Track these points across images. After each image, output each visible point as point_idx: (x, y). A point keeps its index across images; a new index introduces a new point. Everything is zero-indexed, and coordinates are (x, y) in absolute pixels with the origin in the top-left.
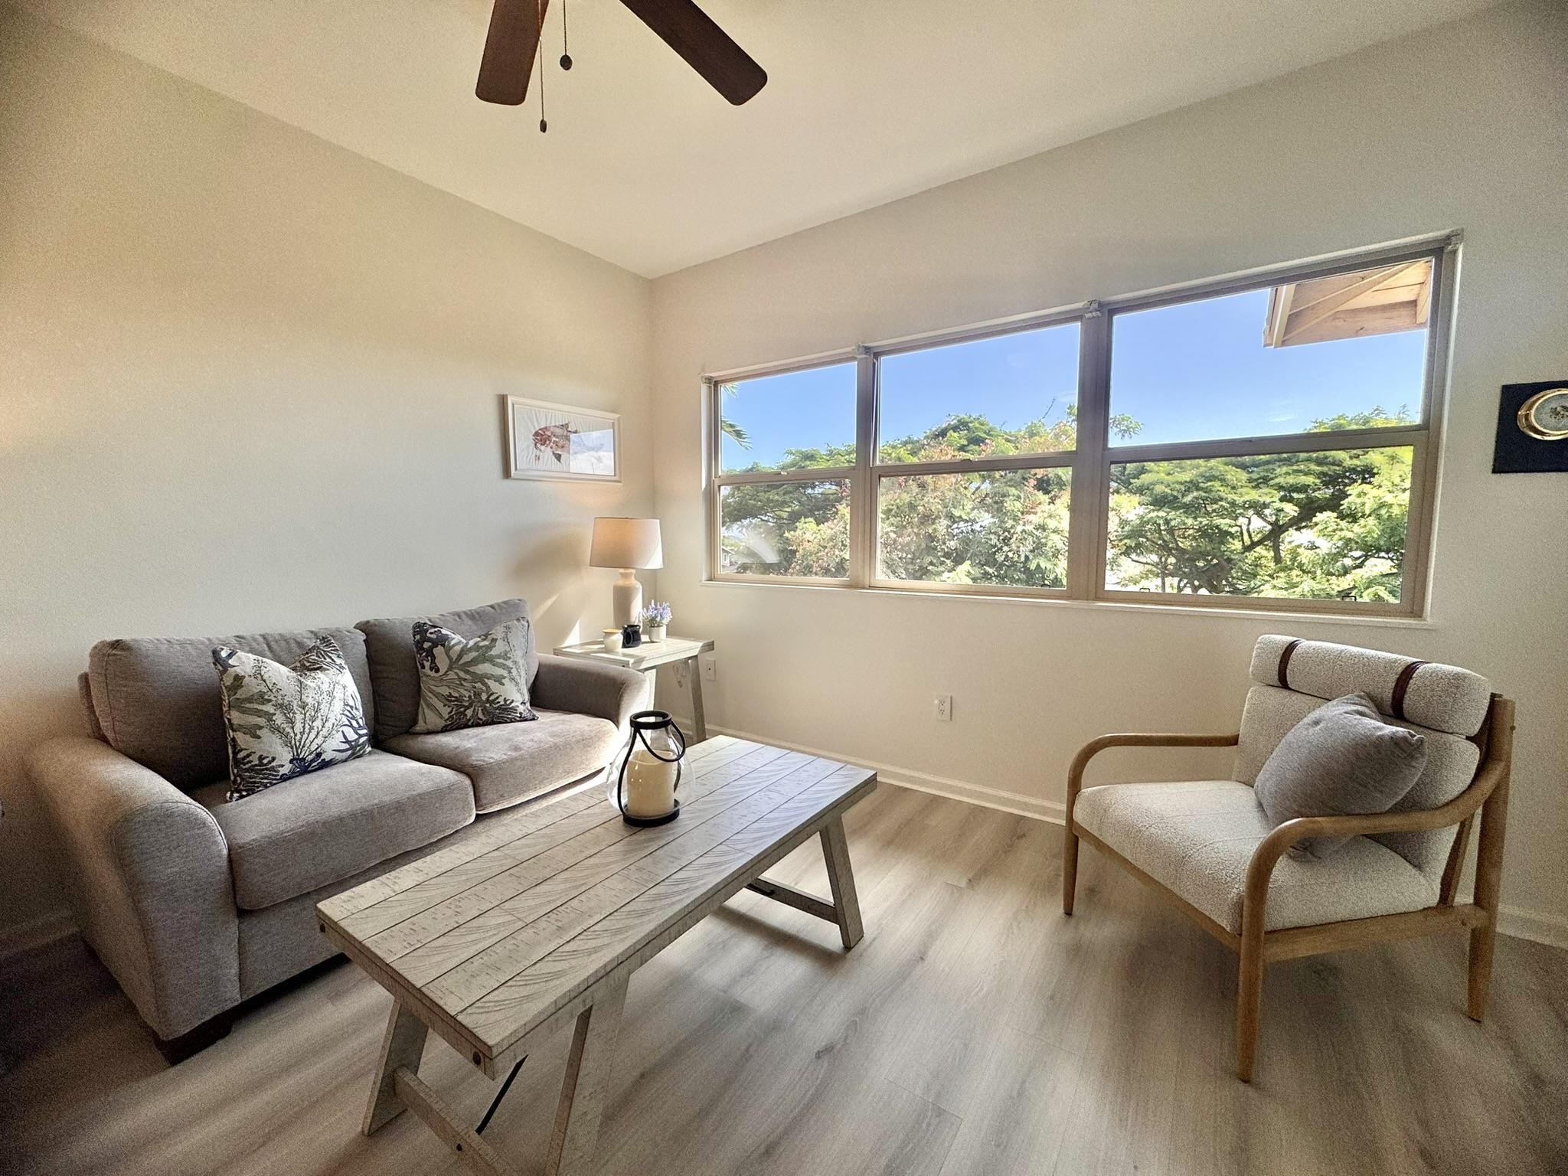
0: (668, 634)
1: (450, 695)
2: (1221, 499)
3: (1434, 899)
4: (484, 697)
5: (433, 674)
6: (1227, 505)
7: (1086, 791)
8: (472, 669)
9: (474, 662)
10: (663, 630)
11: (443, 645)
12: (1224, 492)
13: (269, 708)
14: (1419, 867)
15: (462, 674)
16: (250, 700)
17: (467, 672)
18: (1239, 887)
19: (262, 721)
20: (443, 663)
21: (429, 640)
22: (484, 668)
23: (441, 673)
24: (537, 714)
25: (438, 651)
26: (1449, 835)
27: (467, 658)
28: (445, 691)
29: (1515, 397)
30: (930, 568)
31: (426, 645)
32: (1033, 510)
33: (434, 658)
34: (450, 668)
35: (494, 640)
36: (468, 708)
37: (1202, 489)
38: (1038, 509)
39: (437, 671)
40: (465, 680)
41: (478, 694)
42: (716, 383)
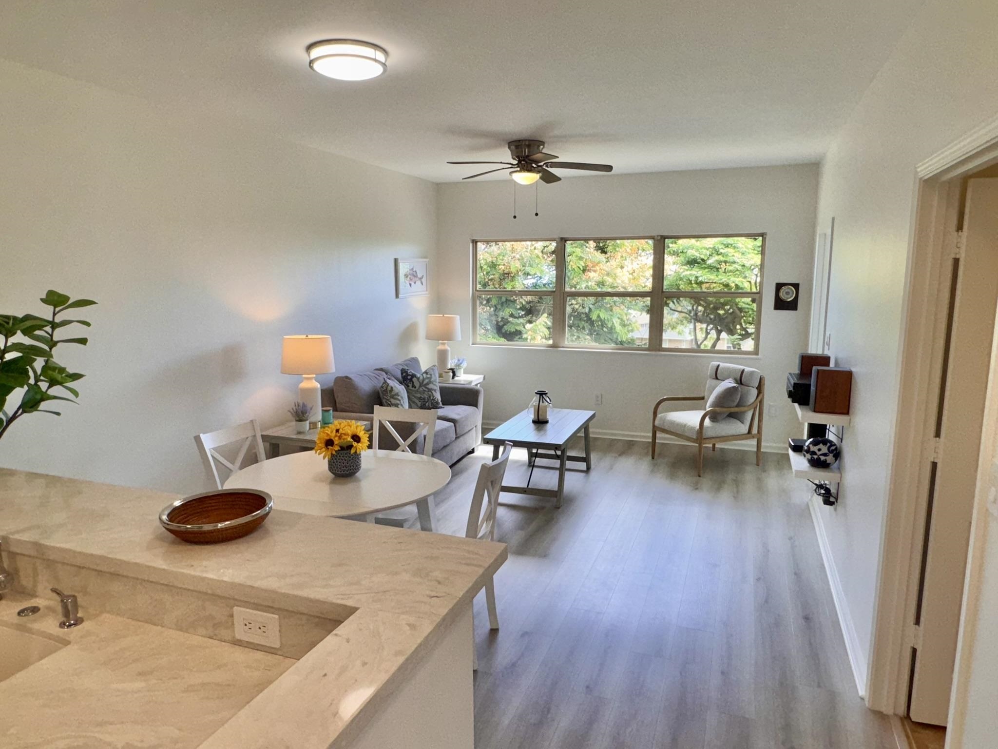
0: (464, 373)
1: (421, 397)
2: (734, 262)
3: (746, 432)
4: (432, 398)
5: (413, 389)
6: (739, 268)
7: (659, 416)
8: (428, 386)
9: (427, 384)
10: (462, 370)
11: (416, 377)
12: (737, 257)
13: (399, 398)
14: (743, 423)
15: (424, 389)
16: (395, 395)
17: (426, 388)
18: (698, 427)
19: (398, 402)
20: (417, 384)
21: (410, 375)
22: (430, 386)
23: (417, 388)
24: (443, 406)
25: (414, 379)
26: (750, 414)
27: (425, 382)
28: (419, 395)
29: (779, 286)
30: (511, 319)
31: (409, 377)
32: (593, 269)
33: (413, 382)
34: (420, 386)
35: (431, 375)
36: (427, 402)
37: (721, 254)
38: (598, 268)
39: (415, 388)
40: (425, 391)
41: (430, 397)
42: (476, 242)
